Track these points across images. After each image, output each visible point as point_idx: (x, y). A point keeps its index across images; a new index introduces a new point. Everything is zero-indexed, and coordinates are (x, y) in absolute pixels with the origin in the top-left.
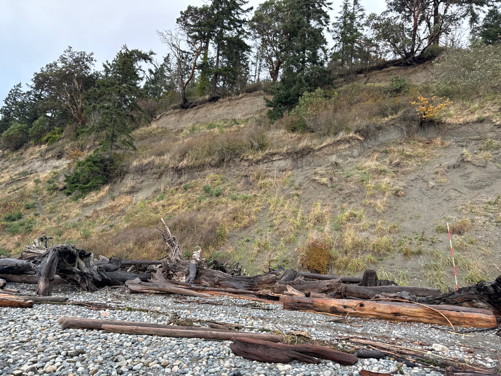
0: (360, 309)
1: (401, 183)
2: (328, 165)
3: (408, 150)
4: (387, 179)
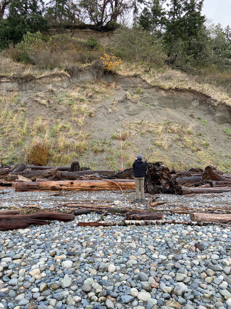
0: (71, 186)
1: (93, 109)
2: (46, 91)
3: (97, 88)
4: (85, 105)
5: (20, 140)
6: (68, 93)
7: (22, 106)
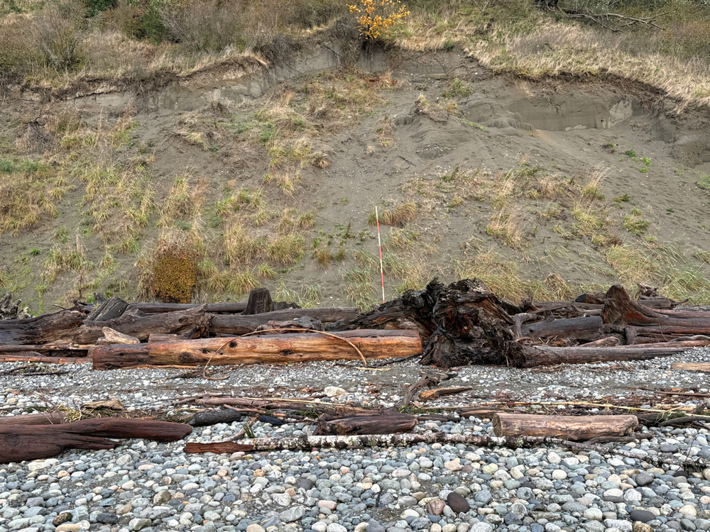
0: (231, 352)
1: (326, 147)
2: (206, 108)
3: (342, 91)
4: (304, 139)
5: (129, 239)
6: (262, 110)
7: (143, 152)
